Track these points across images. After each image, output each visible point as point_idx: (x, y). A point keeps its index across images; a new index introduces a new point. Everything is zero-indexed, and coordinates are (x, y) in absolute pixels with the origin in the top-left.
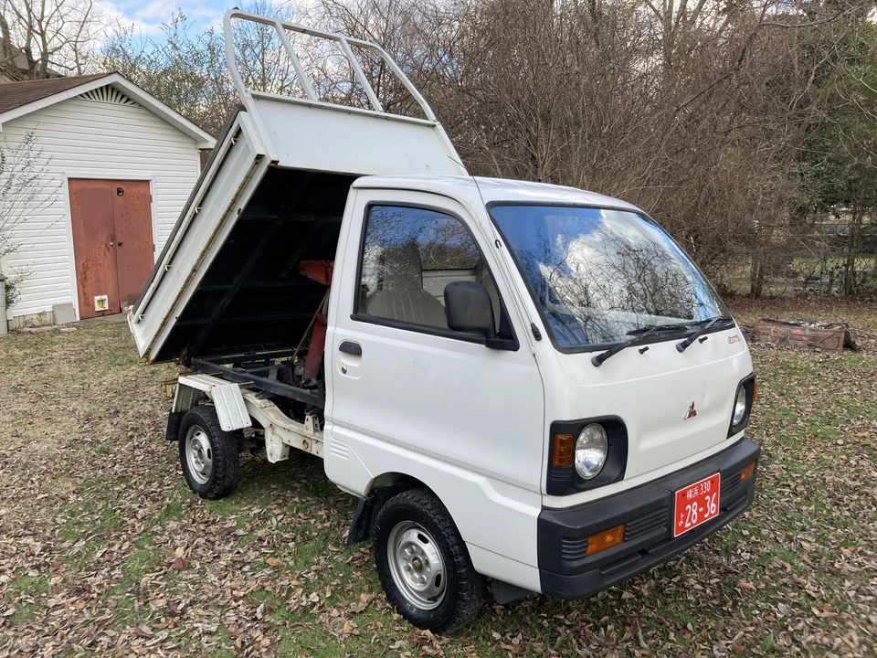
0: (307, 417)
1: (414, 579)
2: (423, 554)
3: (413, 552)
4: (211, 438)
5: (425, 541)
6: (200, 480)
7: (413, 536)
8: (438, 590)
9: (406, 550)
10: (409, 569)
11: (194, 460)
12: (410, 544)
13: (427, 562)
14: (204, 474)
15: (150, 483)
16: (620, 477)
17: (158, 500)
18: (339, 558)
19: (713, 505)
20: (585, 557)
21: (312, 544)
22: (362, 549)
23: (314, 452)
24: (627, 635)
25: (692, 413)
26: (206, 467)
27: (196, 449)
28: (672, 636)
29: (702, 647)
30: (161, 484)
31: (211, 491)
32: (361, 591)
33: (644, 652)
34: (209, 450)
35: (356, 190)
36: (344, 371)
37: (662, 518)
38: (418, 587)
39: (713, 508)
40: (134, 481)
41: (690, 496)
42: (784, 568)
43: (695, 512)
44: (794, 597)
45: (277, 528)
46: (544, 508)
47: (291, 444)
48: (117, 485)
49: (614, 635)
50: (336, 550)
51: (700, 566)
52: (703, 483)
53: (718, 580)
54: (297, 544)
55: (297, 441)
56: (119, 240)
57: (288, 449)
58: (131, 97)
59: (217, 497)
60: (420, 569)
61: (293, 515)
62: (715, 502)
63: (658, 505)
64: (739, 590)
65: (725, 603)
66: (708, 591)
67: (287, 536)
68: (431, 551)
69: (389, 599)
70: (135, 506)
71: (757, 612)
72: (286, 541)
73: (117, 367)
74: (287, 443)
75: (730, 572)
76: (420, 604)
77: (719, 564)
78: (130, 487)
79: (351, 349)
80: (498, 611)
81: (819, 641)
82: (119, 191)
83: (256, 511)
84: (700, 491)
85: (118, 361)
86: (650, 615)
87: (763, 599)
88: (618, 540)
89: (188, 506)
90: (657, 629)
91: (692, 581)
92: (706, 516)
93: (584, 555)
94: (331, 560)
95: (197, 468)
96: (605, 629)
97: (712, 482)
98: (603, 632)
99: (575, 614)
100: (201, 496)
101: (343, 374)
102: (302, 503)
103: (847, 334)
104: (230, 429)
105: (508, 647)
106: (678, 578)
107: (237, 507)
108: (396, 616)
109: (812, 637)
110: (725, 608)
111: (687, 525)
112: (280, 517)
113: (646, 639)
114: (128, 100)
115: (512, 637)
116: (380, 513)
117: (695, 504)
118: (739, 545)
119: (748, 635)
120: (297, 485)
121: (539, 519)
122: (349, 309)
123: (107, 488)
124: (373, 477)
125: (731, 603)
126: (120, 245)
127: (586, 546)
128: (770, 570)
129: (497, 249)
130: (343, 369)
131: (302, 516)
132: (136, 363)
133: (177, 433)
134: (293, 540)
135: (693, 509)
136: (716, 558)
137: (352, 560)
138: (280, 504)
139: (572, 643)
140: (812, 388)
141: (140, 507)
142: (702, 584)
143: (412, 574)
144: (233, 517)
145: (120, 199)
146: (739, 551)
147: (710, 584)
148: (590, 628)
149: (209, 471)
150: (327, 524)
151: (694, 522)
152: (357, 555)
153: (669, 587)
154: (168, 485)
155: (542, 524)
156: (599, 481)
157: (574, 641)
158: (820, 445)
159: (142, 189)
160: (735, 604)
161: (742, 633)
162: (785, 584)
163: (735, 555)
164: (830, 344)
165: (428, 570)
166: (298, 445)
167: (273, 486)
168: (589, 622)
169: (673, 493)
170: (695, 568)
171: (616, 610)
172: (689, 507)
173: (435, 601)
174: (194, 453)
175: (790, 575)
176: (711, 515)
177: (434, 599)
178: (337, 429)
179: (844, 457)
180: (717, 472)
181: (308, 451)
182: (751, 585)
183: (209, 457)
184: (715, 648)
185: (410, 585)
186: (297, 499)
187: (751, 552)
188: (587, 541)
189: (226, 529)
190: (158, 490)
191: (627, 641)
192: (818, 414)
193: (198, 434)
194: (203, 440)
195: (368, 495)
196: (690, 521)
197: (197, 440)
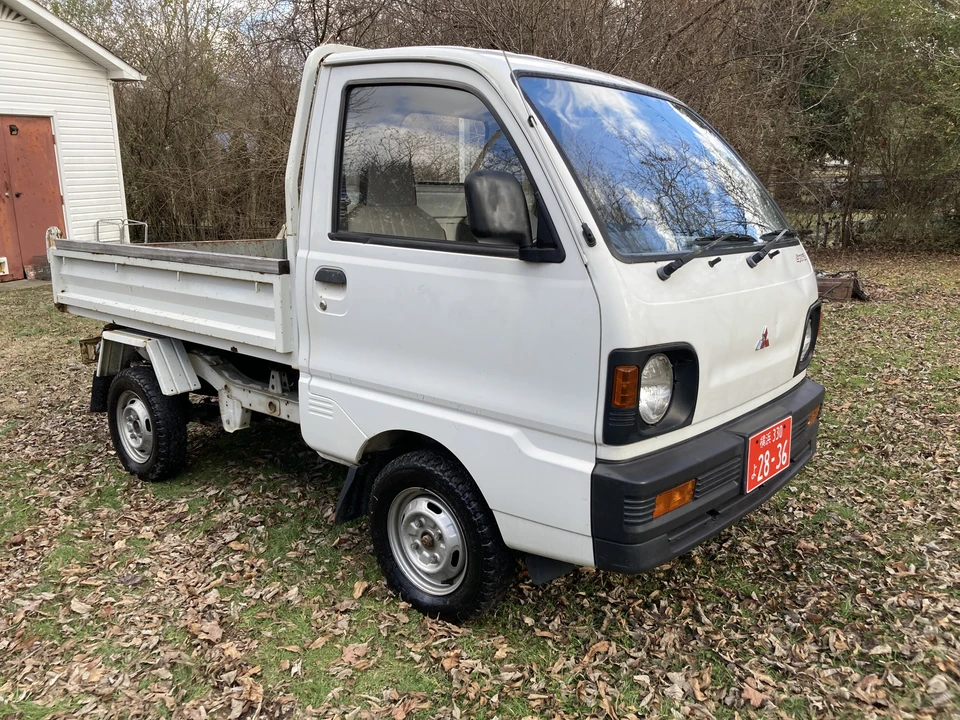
0: (272, 373)
1: (423, 559)
2: (435, 526)
3: (421, 525)
4: (149, 406)
5: (438, 511)
6: (137, 458)
7: (422, 506)
8: (455, 570)
9: (413, 524)
10: (417, 548)
11: (128, 434)
12: (417, 516)
13: (441, 537)
14: (142, 451)
15: (73, 466)
16: (688, 422)
17: (84, 485)
18: (322, 542)
19: (785, 454)
20: (652, 520)
21: (286, 527)
22: (351, 530)
23: (283, 416)
24: (686, 610)
25: (765, 343)
26: (144, 441)
27: (130, 420)
28: (736, 607)
29: (773, 618)
30: (87, 467)
31: (152, 470)
32: (354, 578)
33: (706, 629)
34: (147, 421)
35: (329, 69)
36: (324, 307)
37: (734, 470)
38: (429, 568)
39: (784, 457)
40: (51, 465)
41: (763, 443)
42: (843, 524)
43: (767, 463)
44: (862, 556)
45: (240, 510)
46: (599, 461)
47: (253, 408)
48: (29, 470)
49: (669, 611)
50: (317, 532)
51: (752, 528)
52: (775, 427)
53: (773, 542)
54: (268, 528)
55: (260, 403)
56: (16, 189)
57: (249, 414)
58: (22, 11)
59: (162, 478)
60: (431, 546)
61: (260, 495)
62: (787, 451)
63: (730, 454)
64: (801, 552)
65: (787, 567)
66: (765, 556)
67: (254, 519)
68: (444, 521)
69: (390, 585)
70: (55, 494)
71: (826, 575)
72: (254, 525)
73: (24, 338)
74: (248, 407)
75: (786, 533)
76: (431, 590)
77: (772, 525)
78: (48, 472)
79: (332, 278)
80: (526, 592)
81: (902, 603)
82: (12, 129)
83: (212, 492)
84: (772, 437)
85: (25, 331)
86: (706, 587)
87: (828, 560)
88: (688, 497)
89: (125, 491)
90: (718, 602)
91: (745, 545)
92: (777, 467)
93: (650, 517)
94: (312, 544)
95: (133, 445)
96: (658, 606)
97: (784, 427)
98: (656, 610)
99: (618, 590)
100: (139, 478)
101: (321, 312)
102: (269, 480)
103: (856, 283)
104: (174, 393)
105: (545, 634)
106: (729, 542)
107: (187, 490)
108: (403, 605)
109: (895, 599)
110: (788, 573)
111: (760, 478)
112: (243, 498)
113: (707, 613)
114: (18, 15)
115: (549, 622)
116: (377, 480)
117: (768, 453)
118: (790, 503)
119: (822, 601)
120: (262, 461)
121: (592, 475)
122: (327, 226)
123: (17, 475)
124: (367, 438)
125: (794, 566)
126: (18, 196)
127: (654, 507)
128: (828, 527)
129: (531, 129)
130: (321, 304)
131: (270, 495)
132: (48, 332)
133: (105, 403)
134: (262, 523)
135: (765, 459)
136: (766, 518)
137: (339, 543)
138: (241, 483)
139: (621, 624)
140: (830, 337)
141: (61, 494)
142: (756, 548)
143: (420, 553)
144: (184, 500)
145: (14, 139)
146: (791, 510)
147: (765, 547)
148: (639, 605)
149: (149, 447)
150: (303, 503)
151: (766, 474)
152: (344, 536)
153: (721, 553)
154: (96, 468)
155: (597, 481)
156: (665, 426)
157: (624, 622)
158: (851, 395)
159: (41, 126)
160: (799, 567)
161: (815, 599)
162: (849, 543)
163: (788, 514)
164: (838, 294)
165: (442, 546)
166: (263, 409)
167: (230, 463)
168: (636, 598)
169: (746, 439)
170: (746, 531)
171: (666, 583)
172: (761, 456)
173: (452, 584)
174: (128, 426)
175: (852, 532)
176: (782, 466)
177: (450, 582)
178: (315, 382)
179: (880, 406)
180: (790, 414)
181: (275, 415)
182: (812, 545)
183: (149, 429)
184: (787, 618)
185: (419, 568)
186: (261, 477)
187: (804, 510)
188: (654, 501)
189: (175, 515)
190: (84, 474)
191: (685, 618)
192: (841, 364)
193: (133, 402)
194: (139, 408)
195: (360, 462)
196: (762, 474)
197: (131, 409)
